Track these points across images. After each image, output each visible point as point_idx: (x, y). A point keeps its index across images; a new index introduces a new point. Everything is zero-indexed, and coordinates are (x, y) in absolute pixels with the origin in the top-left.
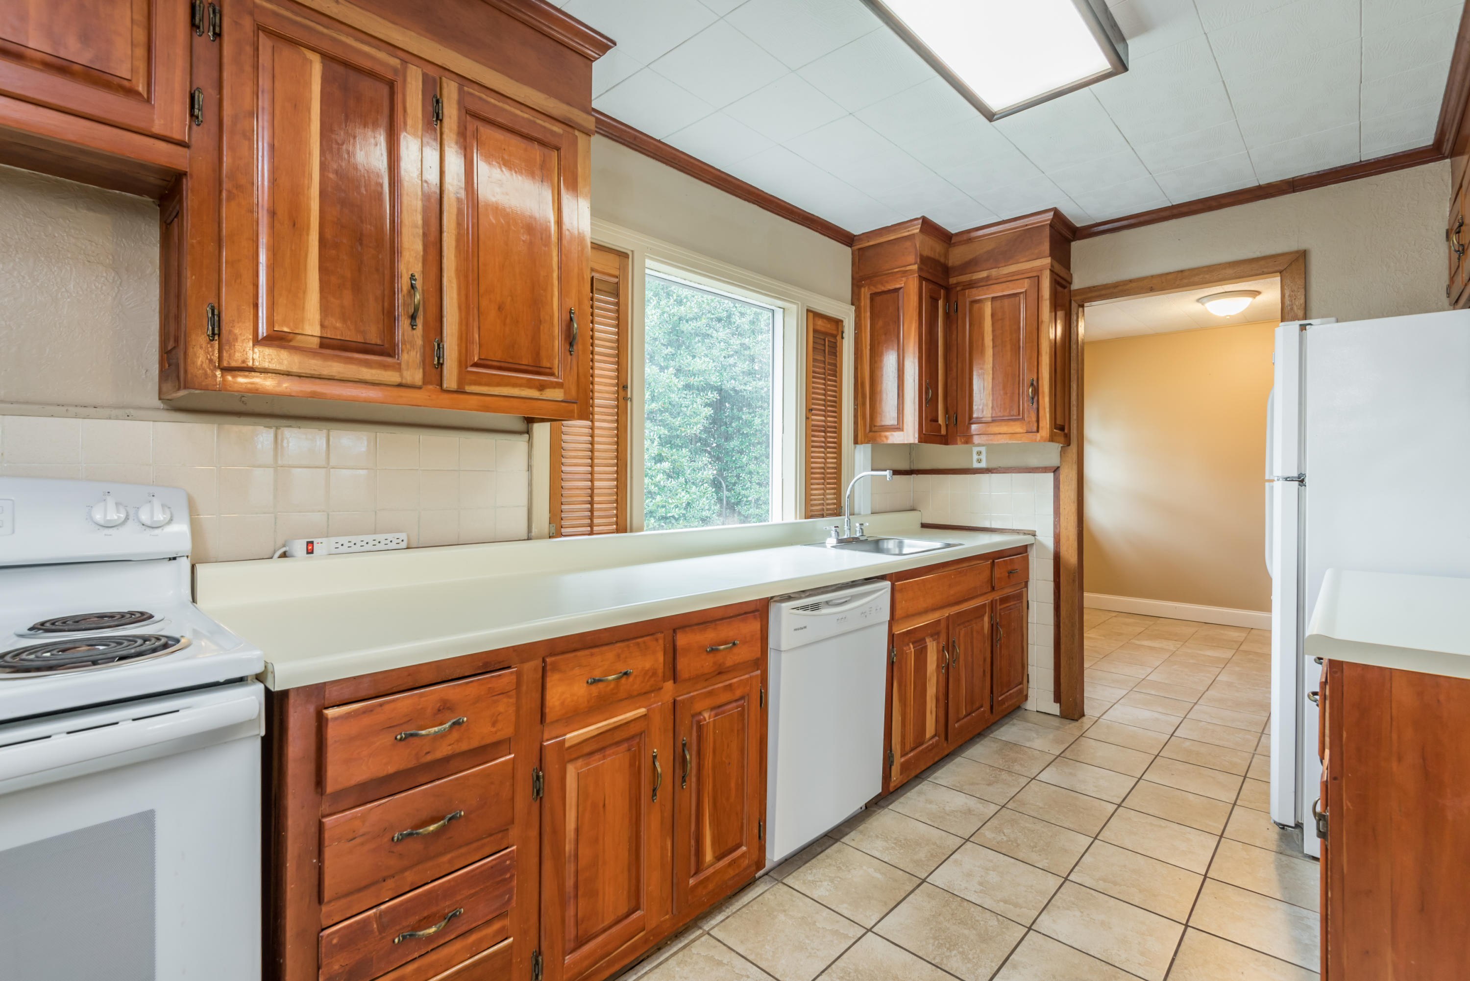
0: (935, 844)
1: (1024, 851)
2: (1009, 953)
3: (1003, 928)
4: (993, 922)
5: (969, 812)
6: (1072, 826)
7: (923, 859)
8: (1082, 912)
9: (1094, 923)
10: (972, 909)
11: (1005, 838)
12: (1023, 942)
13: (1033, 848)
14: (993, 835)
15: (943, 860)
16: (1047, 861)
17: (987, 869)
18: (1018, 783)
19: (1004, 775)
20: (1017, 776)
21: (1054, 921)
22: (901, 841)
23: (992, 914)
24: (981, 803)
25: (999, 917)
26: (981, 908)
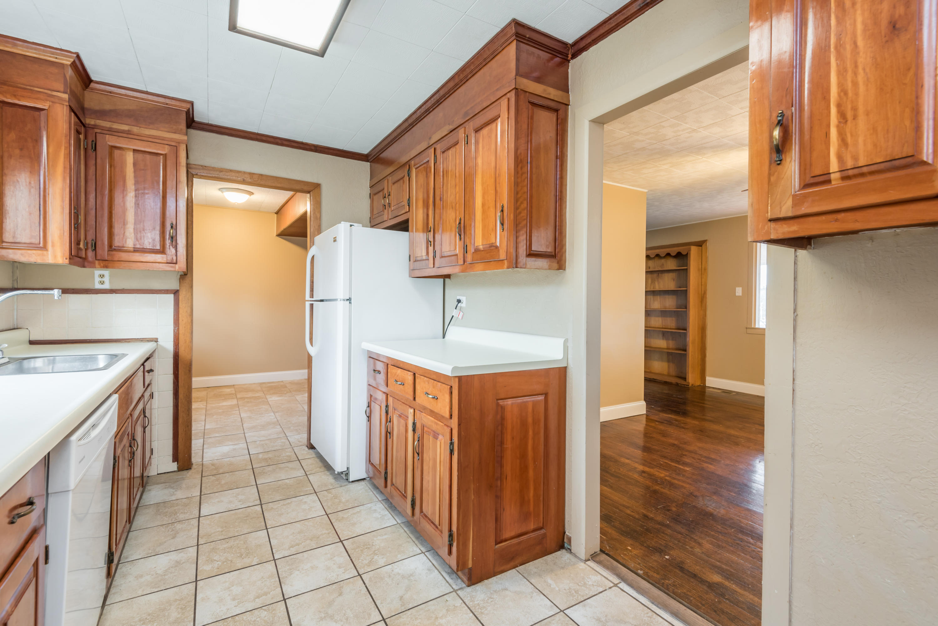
0: (176, 600)
1: (238, 562)
2: (288, 621)
3: (272, 612)
4: (263, 613)
5: (178, 563)
6: (249, 530)
7: (179, 616)
8: (299, 570)
9: (308, 570)
10: (245, 618)
11: (220, 563)
12: (289, 609)
13: (241, 556)
14: (210, 566)
15: (193, 606)
16: (256, 558)
17: (229, 588)
18: (193, 525)
19: (178, 526)
20: (187, 521)
21: (291, 585)
22: (146, 618)
23: (258, 610)
24: (181, 552)
25: (263, 608)
26: (248, 612)
